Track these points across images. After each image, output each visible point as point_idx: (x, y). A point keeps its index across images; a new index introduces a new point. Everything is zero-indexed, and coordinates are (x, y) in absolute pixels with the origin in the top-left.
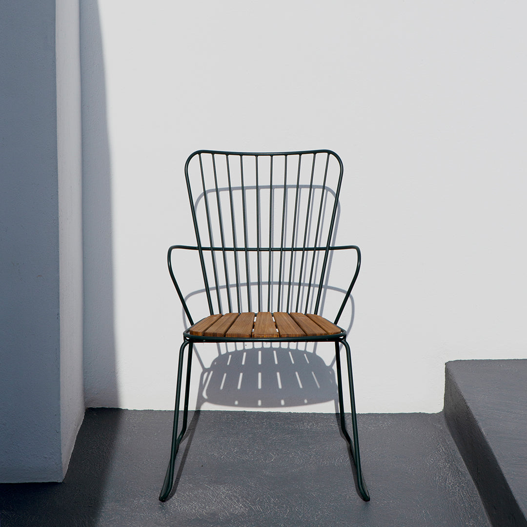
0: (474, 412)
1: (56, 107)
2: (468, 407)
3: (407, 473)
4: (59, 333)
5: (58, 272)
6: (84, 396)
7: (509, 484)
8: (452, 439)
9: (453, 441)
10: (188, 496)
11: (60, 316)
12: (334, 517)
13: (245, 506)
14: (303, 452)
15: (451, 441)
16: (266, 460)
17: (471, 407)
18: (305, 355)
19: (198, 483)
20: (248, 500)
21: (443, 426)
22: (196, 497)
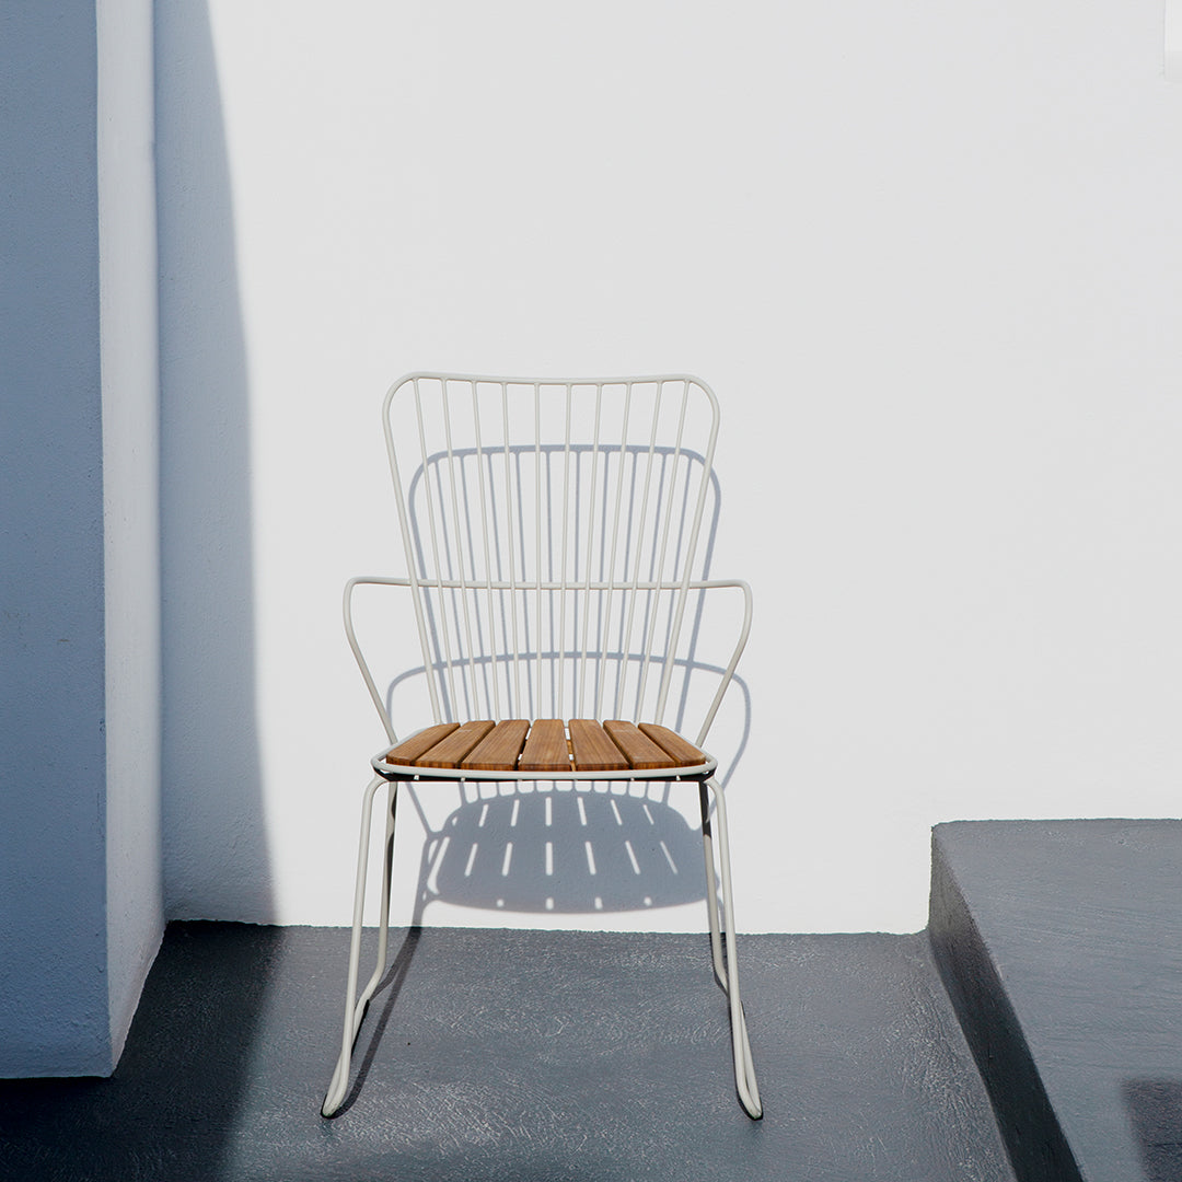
0: (982, 931)
1: (97, 284)
2: (972, 921)
3: (842, 1059)
4: (104, 761)
5: (102, 633)
6: (163, 897)
7: (1044, 1081)
8: (943, 989)
9: (945, 993)
10: (375, 1106)
11: (107, 724)
12: (682, 1152)
13: (495, 1128)
14: (624, 1015)
15: (941, 992)
16: (546, 1031)
17: (977, 920)
18: (645, 807)
19: (399, 1080)
20: (502, 1116)
21: (926, 961)
22: (393, 1108)
